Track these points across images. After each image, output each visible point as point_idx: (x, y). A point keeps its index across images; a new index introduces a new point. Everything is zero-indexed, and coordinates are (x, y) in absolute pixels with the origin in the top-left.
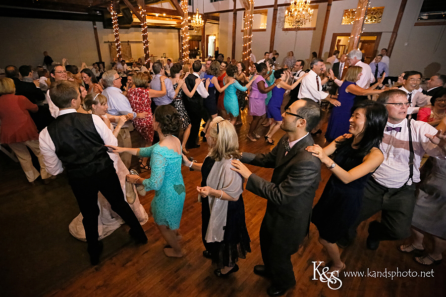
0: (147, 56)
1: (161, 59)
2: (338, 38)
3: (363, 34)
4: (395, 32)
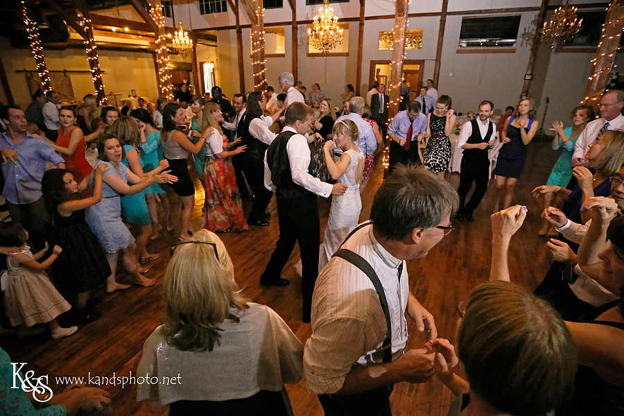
0: (101, 94)
2: (377, 66)
3: (406, 62)
4: (438, 60)
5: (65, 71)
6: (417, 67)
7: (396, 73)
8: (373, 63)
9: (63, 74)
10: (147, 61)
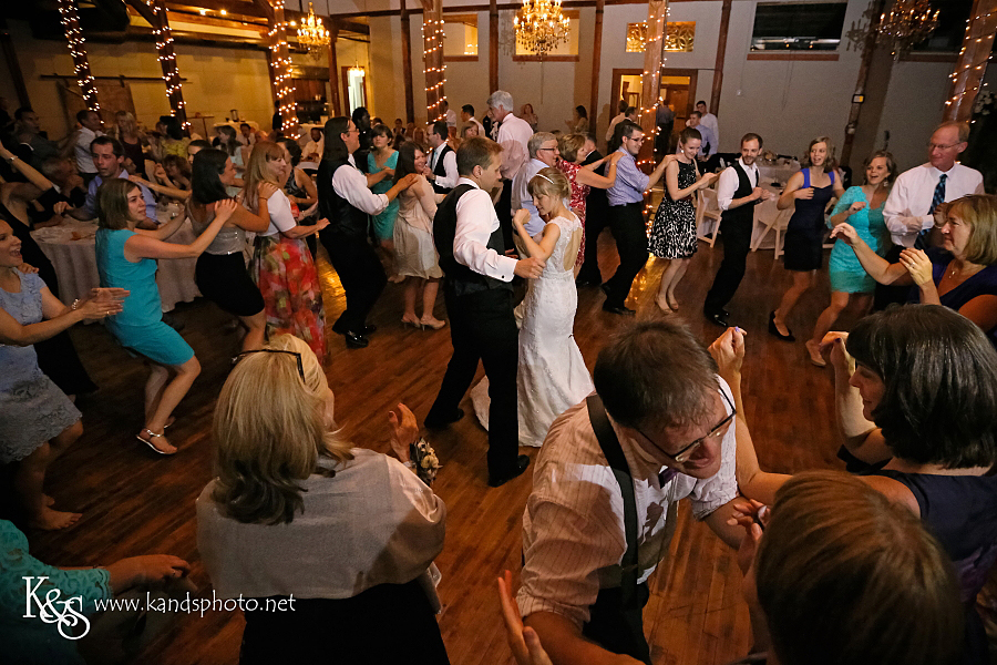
1: (226, 124)
2: (624, 78)
3: (665, 72)
4: (719, 69)
5: (122, 78)
6: (685, 81)
7: (650, 90)
8: (617, 74)
9: (118, 83)
10: (256, 63)
